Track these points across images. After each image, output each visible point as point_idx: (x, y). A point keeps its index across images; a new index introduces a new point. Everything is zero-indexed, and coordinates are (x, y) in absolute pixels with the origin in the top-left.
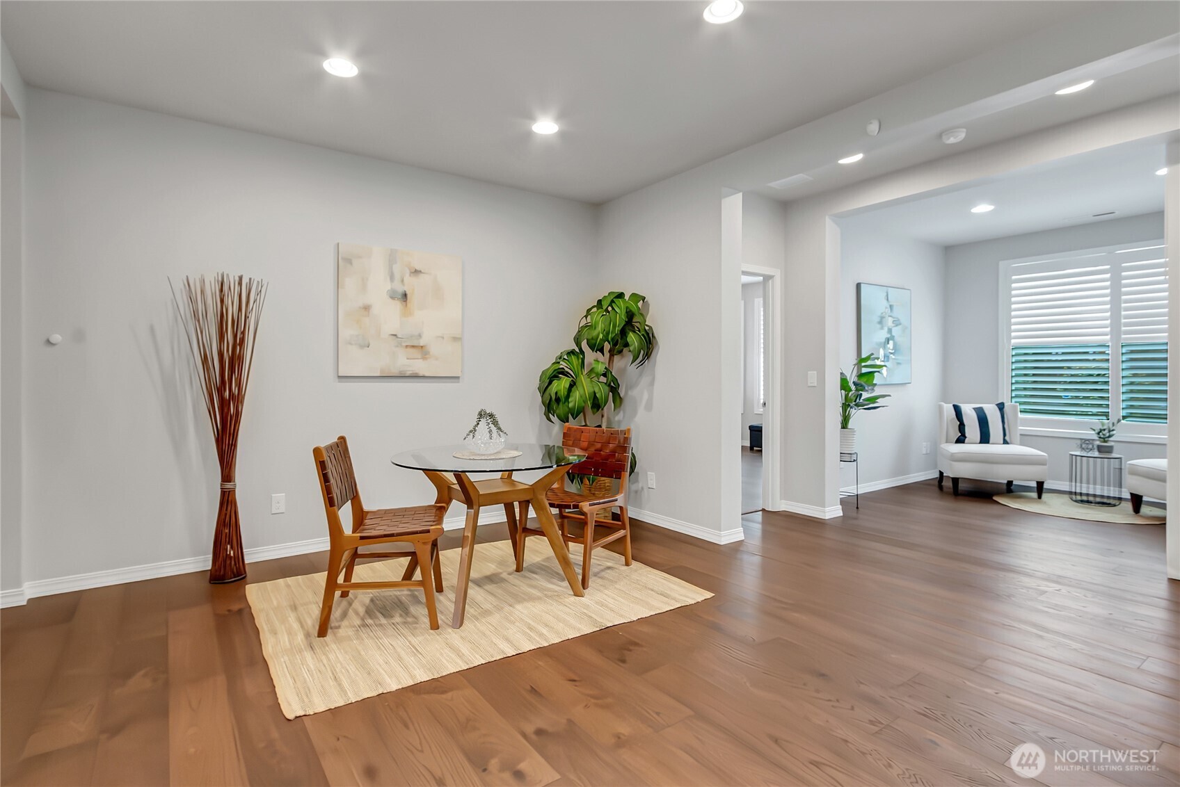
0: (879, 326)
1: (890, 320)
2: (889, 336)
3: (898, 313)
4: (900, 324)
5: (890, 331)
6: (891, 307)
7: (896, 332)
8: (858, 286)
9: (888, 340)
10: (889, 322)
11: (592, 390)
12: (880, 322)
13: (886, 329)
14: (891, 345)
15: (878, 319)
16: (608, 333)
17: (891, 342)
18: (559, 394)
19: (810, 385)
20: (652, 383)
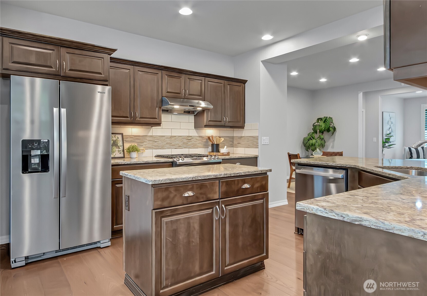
0: (387, 124)
1: (390, 122)
2: (390, 127)
3: (392, 120)
4: (393, 123)
5: (390, 125)
6: (390, 118)
7: (392, 125)
8: (383, 112)
9: (390, 128)
10: (390, 123)
11: (321, 143)
12: (388, 123)
13: (389, 125)
14: (390, 130)
15: (387, 122)
16: (325, 128)
17: (390, 129)
18: (313, 144)
19: (374, 141)
20: (334, 141)
